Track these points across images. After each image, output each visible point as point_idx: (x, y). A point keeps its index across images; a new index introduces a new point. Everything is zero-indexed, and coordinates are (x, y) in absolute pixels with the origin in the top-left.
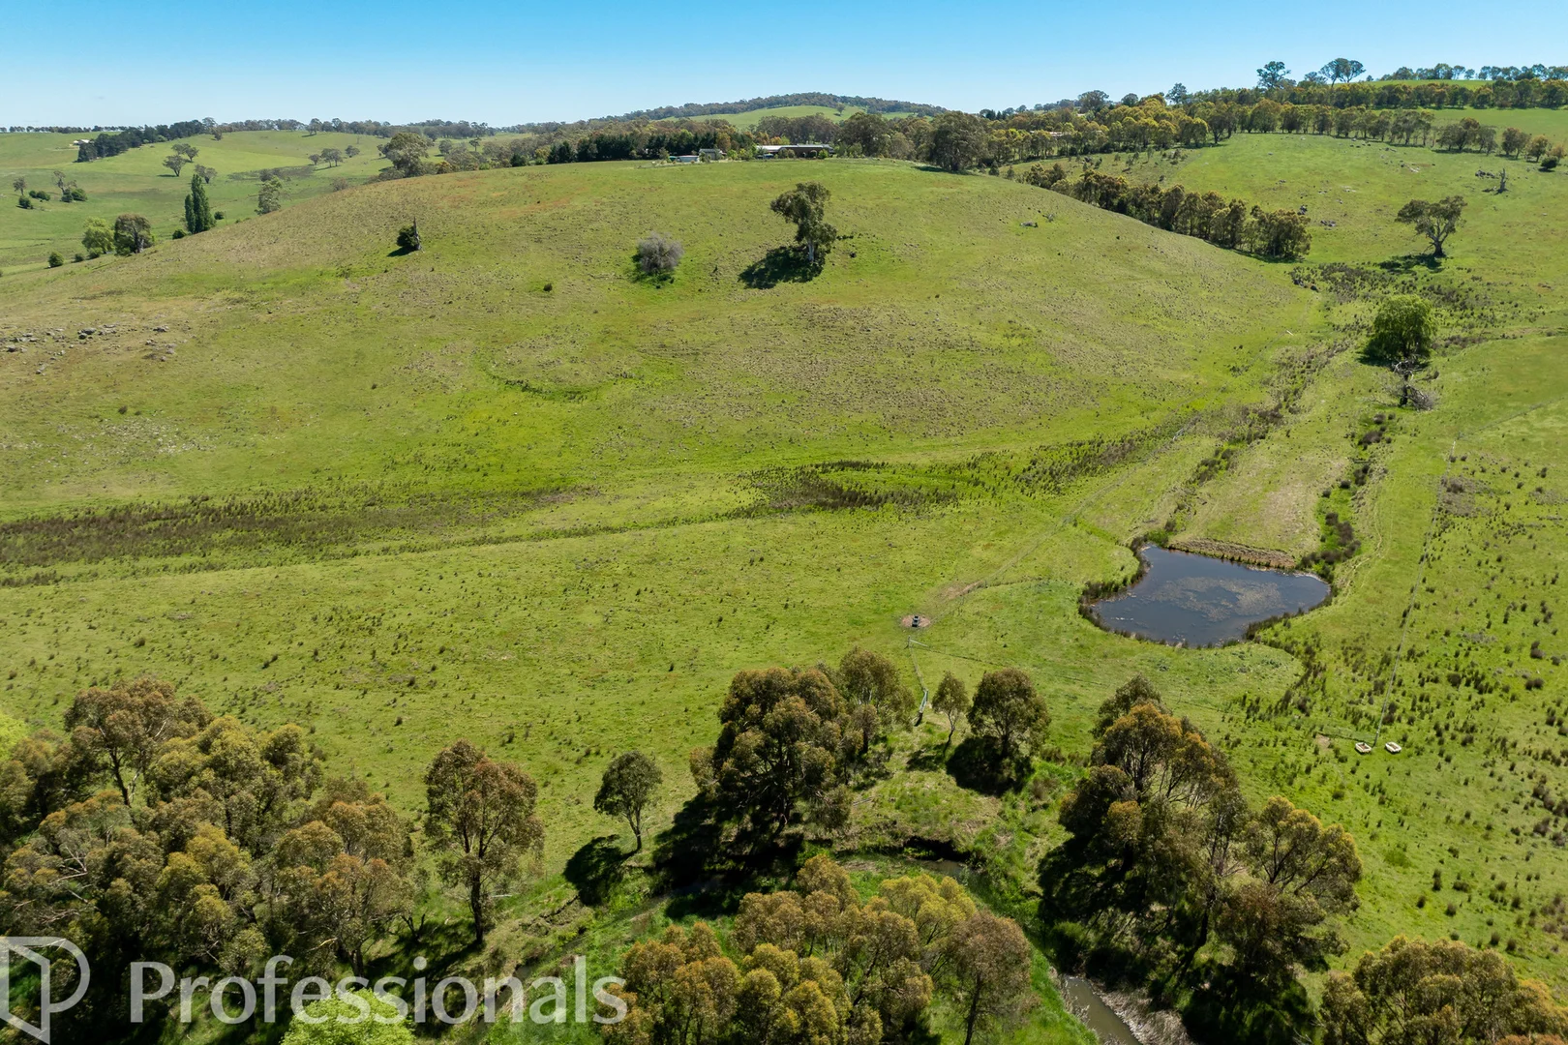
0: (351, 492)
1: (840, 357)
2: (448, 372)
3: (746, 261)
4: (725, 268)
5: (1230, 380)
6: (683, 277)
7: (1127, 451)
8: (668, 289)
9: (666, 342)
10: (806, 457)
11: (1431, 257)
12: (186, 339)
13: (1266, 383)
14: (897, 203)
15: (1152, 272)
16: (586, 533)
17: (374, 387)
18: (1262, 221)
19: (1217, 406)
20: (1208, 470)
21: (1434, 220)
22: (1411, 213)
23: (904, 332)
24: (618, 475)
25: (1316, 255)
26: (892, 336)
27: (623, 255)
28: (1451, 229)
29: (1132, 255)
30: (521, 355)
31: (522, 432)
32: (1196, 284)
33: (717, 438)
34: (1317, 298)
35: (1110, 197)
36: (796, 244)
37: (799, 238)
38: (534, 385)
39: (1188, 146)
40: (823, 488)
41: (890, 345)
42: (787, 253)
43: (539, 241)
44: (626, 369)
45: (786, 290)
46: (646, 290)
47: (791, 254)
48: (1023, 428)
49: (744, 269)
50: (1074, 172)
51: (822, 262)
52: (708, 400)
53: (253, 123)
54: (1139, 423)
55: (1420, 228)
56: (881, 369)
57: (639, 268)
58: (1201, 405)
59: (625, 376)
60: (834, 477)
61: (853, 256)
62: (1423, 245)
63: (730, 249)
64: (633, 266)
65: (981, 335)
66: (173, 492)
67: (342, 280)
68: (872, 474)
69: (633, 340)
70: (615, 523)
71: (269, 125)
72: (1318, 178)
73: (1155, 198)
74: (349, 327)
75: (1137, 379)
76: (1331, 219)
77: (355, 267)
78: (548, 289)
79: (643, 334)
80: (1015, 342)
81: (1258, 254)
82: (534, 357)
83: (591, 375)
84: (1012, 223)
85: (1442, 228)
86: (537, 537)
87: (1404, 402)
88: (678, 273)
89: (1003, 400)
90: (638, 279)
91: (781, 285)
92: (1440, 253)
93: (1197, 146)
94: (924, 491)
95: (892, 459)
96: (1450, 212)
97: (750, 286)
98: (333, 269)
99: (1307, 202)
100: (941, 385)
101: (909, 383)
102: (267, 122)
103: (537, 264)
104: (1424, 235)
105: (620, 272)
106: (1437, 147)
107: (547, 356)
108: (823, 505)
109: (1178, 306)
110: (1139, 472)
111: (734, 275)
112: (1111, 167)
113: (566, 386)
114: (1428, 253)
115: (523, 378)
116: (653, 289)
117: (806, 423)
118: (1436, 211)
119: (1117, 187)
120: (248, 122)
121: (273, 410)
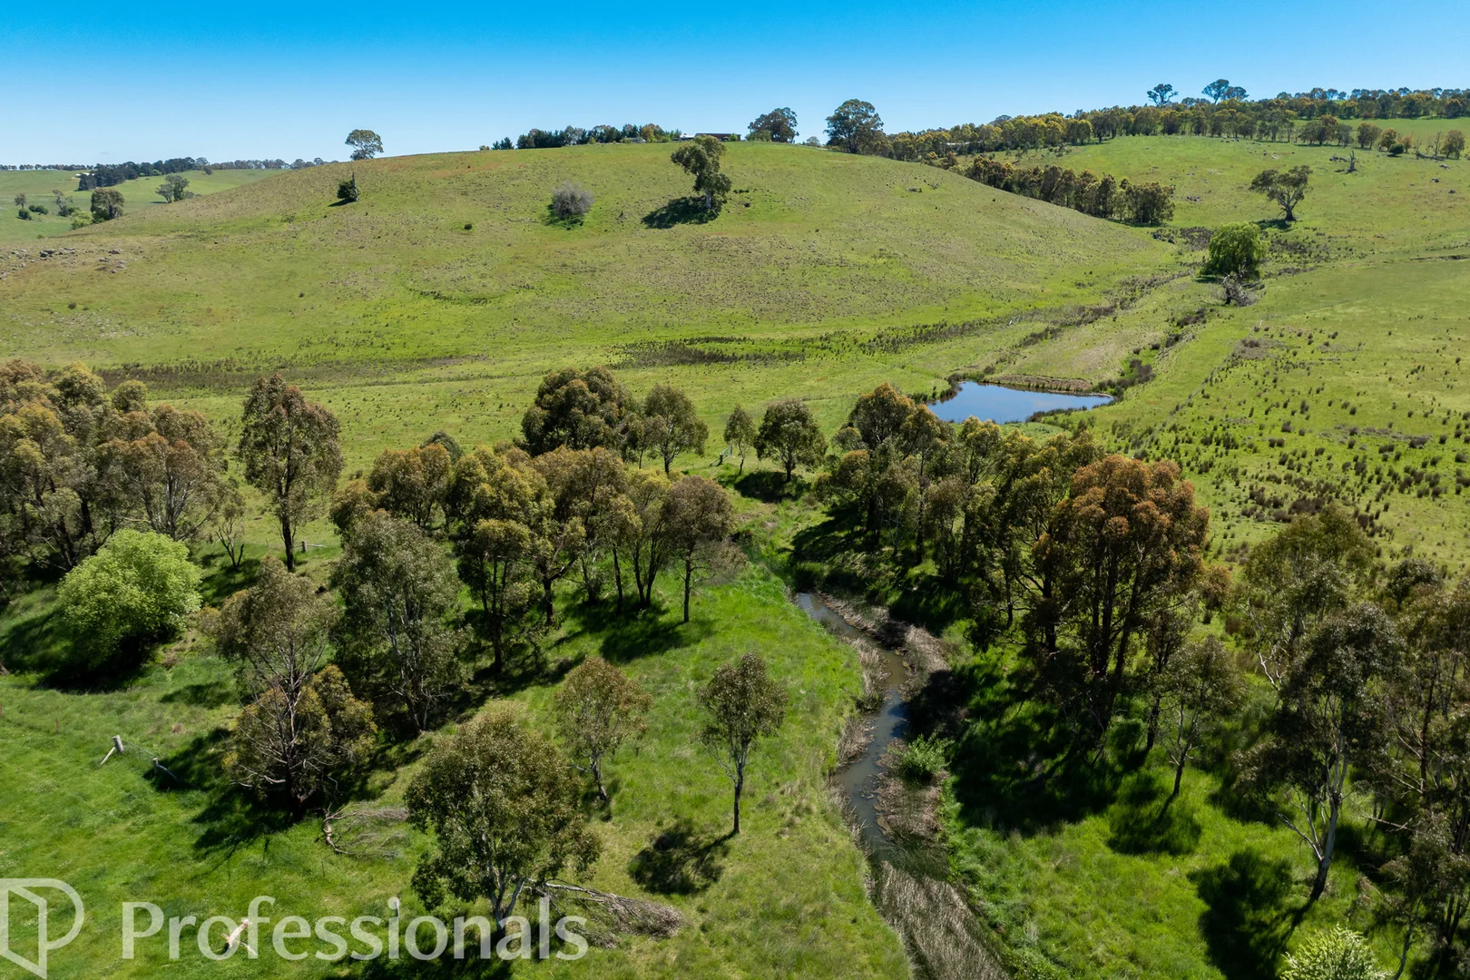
0: (266, 361)
1: (721, 271)
2: (369, 286)
3: (650, 208)
4: (630, 214)
5: (1074, 290)
6: (592, 220)
7: (966, 329)
8: (577, 230)
9: (567, 262)
10: (677, 336)
11: (1283, 221)
12: (138, 259)
13: (1106, 292)
14: (793, 169)
15: (1021, 225)
16: (467, 379)
17: (302, 296)
18: (1130, 191)
19: (1057, 306)
20: (1035, 338)
21: (1284, 188)
22: (1263, 182)
23: (779, 254)
24: (506, 348)
25: (1178, 221)
26: (771, 256)
27: (539, 204)
28: (1300, 196)
29: (1005, 213)
30: (437, 274)
31: (428, 324)
32: (1061, 234)
33: (601, 324)
34: (1173, 248)
35: (996, 178)
36: (695, 195)
37: (697, 188)
38: (445, 294)
39: (1074, 143)
40: (688, 353)
41: (768, 263)
42: (687, 202)
43: (465, 194)
44: (529, 282)
45: (683, 230)
46: (558, 231)
47: (691, 203)
48: (876, 317)
49: (647, 213)
50: (965, 162)
51: (719, 209)
52: (598, 301)
53: (242, 163)
54: (984, 314)
55: (1272, 195)
56: (756, 278)
57: (552, 214)
58: (1041, 305)
59: (528, 287)
60: (699, 347)
61: (747, 205)
62: (1275, 210)
63: (636, 199)
64: (548, 213)
65: (851, 257)
66: (109, 362)
67: (286, 224)
68: (733, 345)
69: (539, 262)
70: (495, 374)
71: (257, 165)
72: (1187, 165)
73: (1036, 178)
74: (286, 254)
75: (988, 287)
76: (1196, 195)
77: (299, 214)
78: (468, 227)
79: (548, 258)
80: (881, 261)
81: (1127, 222)
82: (448, 276)
83: (497, 287)
84: (898, 188)
85: (1291, 194)
86: (423, 382)
87: (1228, 302)
88: (587, 218)
89: (862, 298)
90: (551, 222)
91: (679, 227)
92: (1290, 218)
93: (1082, 144)
94: (776, 354)
95: (753, 336)
96: (1298, 180)
97: (651, 227)
98: (280, 218)
99: (1178, 183)
100: (807, 289)
101: (779, 287)
102: (255, 162)
103: (463, 210)
104: (1275, 201)
105: (535, 217)
106: (1300, 142)
107: (461, 273)
108: (683, 362)
109: (1041, 247)
110: (971, 342)
111: (638, 219)
112: (1003, 159)
113: (473, 295)
114: (1281, 218)
115: (437, 290)
116: (564, 231)
117: (682, 315)
118: (1285, 180)
119: (1004, 171)
120: (237, 162)
121: (209, 310)
